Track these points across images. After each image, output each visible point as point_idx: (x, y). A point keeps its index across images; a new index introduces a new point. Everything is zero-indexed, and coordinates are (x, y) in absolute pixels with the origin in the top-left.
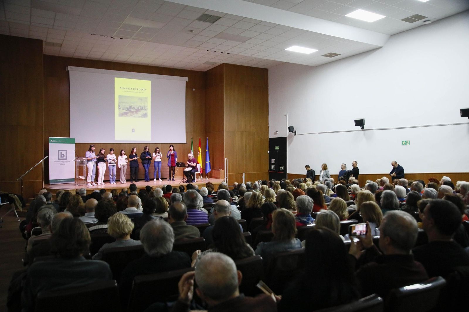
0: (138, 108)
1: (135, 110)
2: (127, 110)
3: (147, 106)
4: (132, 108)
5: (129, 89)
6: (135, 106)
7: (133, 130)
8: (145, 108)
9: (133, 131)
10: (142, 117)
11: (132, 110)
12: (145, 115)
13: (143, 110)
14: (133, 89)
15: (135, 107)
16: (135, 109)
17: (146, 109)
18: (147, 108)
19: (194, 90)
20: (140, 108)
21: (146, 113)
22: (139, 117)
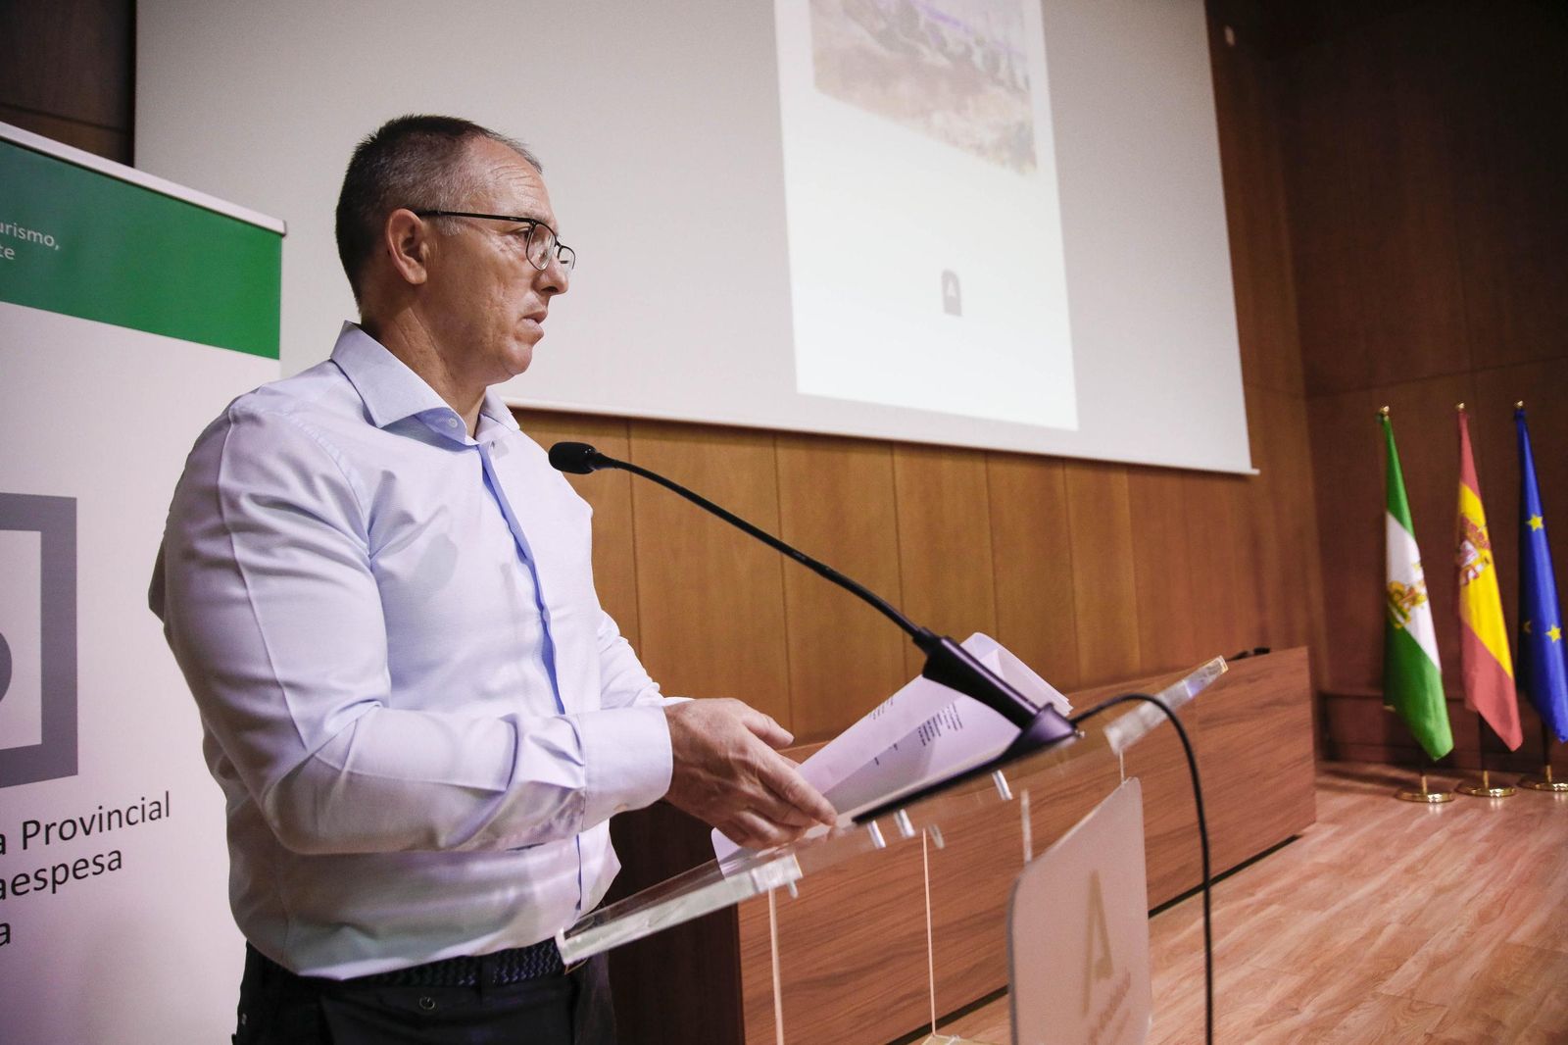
0: (969, 51)
1: (948, 64)
2: (885, 38)
3: (1023, 59)
6: (943, 18)
7: (951, 292)
8: (1012, 75)
9: (952, 296)
10: (997, 154)
11: (924, 49)
12: (1019, 147)
13: (1000, 83)
15: (946, 30)
16: (942, 46)
17: (1021, 83)
18: (1027, 80)
19: (1230, 36)
20: (977, 58)
21: (1021, 126)
22: (980, 149)
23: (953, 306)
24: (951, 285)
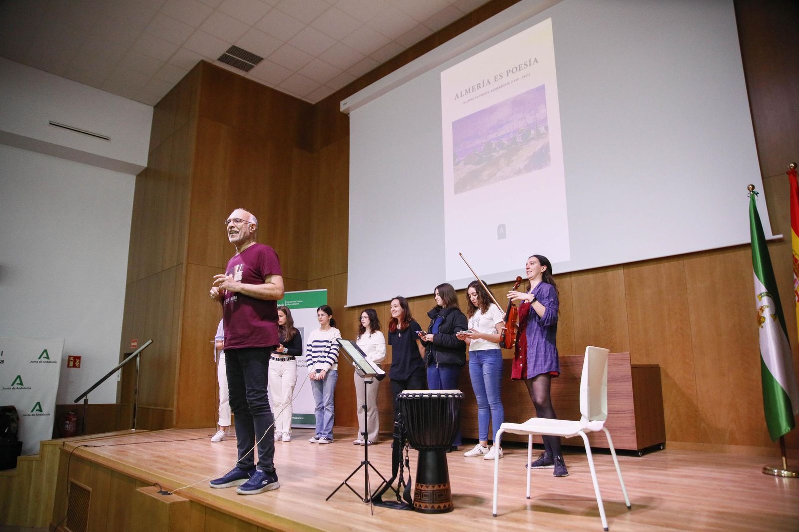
0: (515, 139)
1: (504, 151)
2: (478, 163)
3: (546, 120)
4: (494, 146)
5: (481, 86)
6: (503, 136)
8: (538, 131)
9: (502, 233)
10: (528, 168)
11: (493, 154)
12: (541, 159)
13: (532, 139)
14: (492, 80)
15: (504, 140)
16: (502, 146)
17: (542, 130)
18: (546, 128)
20: (519, 139)
21: (542, 149)
22: (519, 172)
23: (502, 235)
24: (502, 229)
